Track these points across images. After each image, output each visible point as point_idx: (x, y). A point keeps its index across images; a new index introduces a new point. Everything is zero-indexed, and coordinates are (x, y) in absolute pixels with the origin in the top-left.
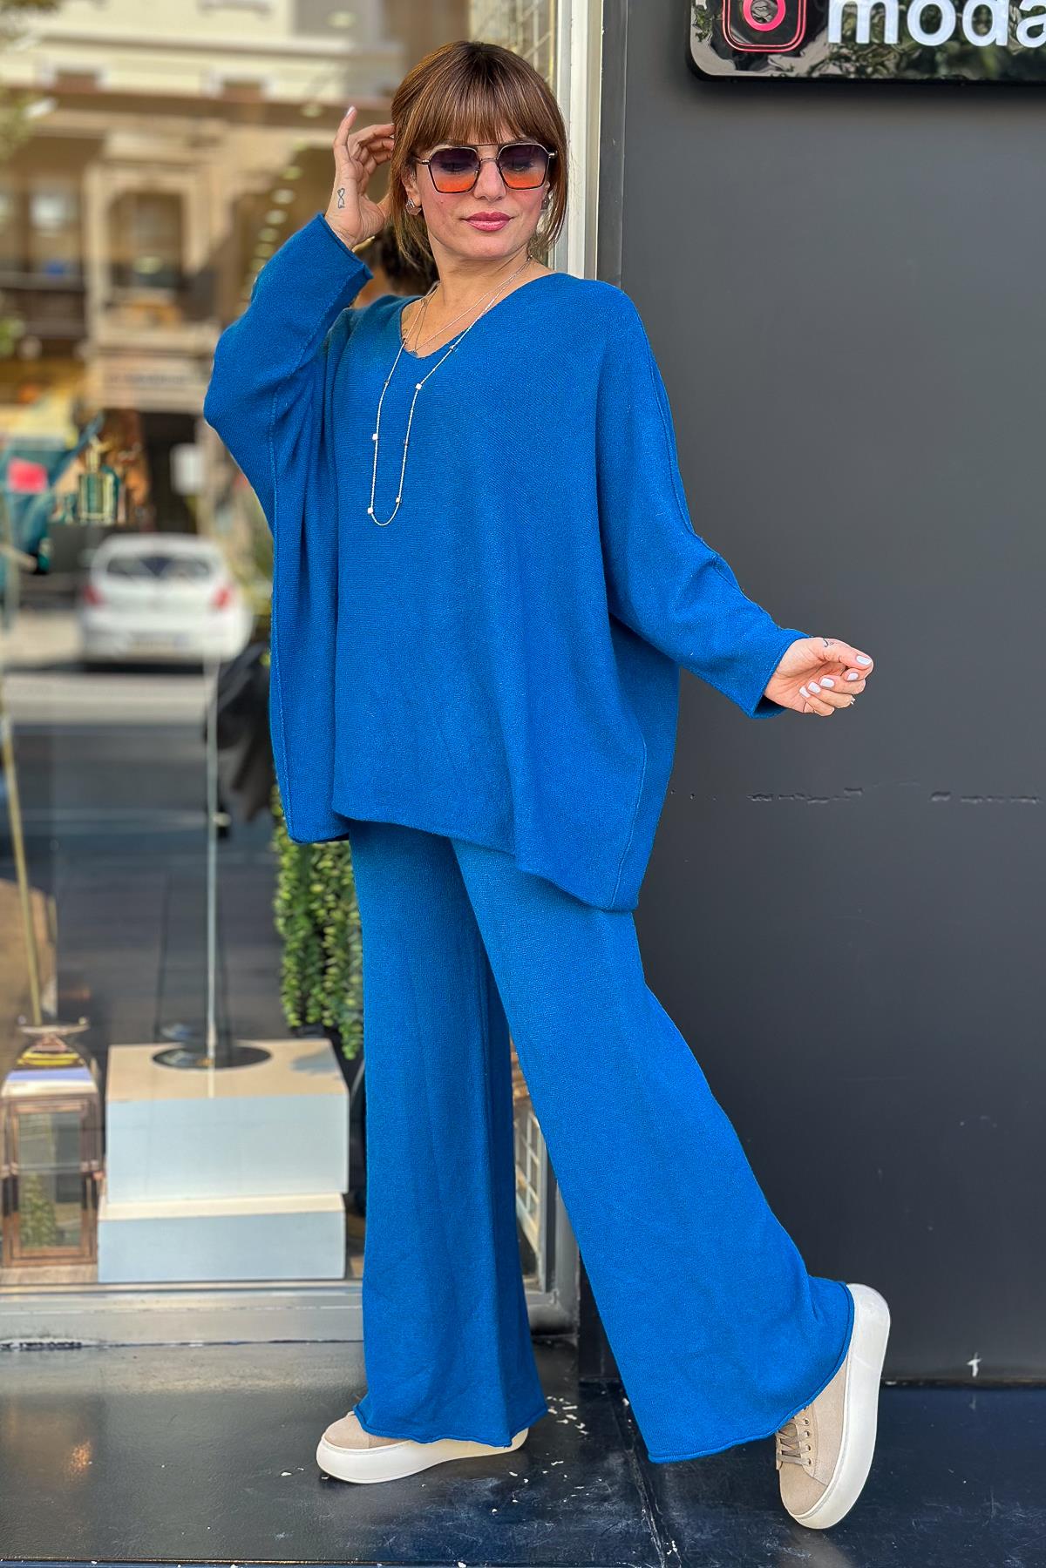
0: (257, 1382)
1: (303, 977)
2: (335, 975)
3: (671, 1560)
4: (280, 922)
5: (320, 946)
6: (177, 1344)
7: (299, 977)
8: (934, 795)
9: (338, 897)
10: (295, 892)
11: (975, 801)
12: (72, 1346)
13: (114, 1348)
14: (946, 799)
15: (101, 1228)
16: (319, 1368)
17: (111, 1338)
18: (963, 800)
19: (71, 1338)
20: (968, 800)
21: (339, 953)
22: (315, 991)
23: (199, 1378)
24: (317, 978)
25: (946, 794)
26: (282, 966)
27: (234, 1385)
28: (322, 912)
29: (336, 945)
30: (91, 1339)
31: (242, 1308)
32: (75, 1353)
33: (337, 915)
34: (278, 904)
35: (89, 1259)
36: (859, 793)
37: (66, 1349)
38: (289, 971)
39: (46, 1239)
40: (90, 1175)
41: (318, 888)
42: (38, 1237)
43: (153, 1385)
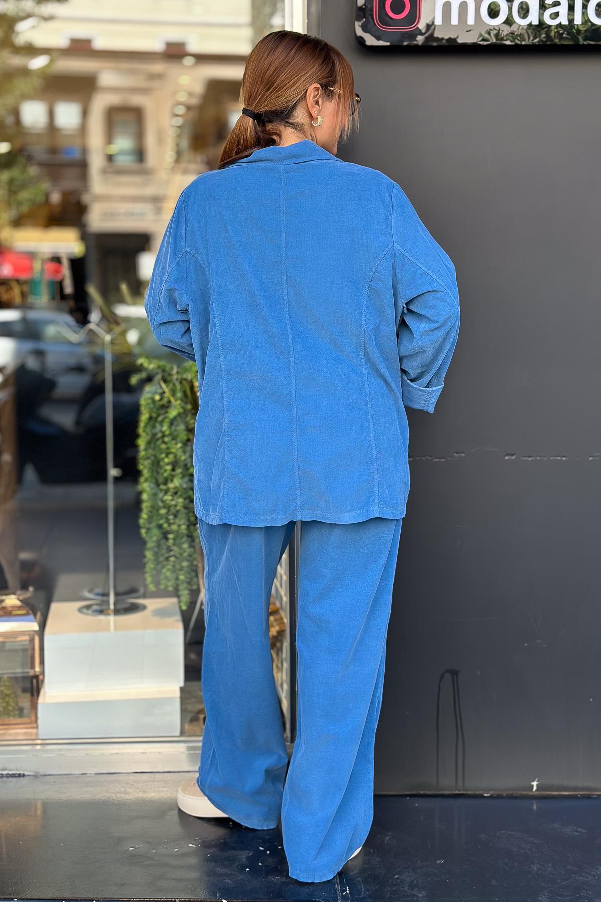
0: (122, 795)
1: (157, 562)
2: (174, 562)
3: (344, 898)
4: (143, 531)
5: (166, 544)
6: (80, 774)
7: (155, 562)
8: (506, 455)
9: (175, 516)
10: (150, 514)
11: (530, 459)
12: (19, 775)
13: (44, 777)
14: (513, 458)
15: (40, 707)
16: (159, 788)
17: (42, 772)
18: (523, 458)
19: (19, 770)
20: (526, 458)
21: (175, 548)
22: (164, 570)
23: (89, 794)
24: (165, 563)
25: (513, 455)
26: (144, 557)
27: (109, 798)
28: (165, 525)
29: (174, 544)
30: (30, 771)
31: (117, 754)
32: (21, 779)
33: (174, 527)
34: (141, 521)
35: (35, 725)
36: (463, 455)
37: (16, 777)
38: (150, 559)
39: (12, 714)
40: (36, 677)
41: (163, 511)
42: (6, 712)
43: (63, 797)
